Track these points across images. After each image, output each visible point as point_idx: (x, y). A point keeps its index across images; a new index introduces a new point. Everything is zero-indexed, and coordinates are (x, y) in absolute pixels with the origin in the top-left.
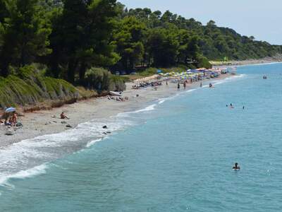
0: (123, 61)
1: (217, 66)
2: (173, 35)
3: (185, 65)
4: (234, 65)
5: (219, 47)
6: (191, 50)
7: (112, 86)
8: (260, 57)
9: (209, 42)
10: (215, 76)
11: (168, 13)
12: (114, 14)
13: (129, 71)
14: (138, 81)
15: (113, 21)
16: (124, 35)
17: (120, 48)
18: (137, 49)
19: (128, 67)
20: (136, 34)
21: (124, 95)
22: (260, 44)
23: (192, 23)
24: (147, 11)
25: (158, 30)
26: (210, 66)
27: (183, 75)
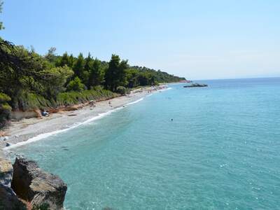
0: (129, 84)
1: (161, 85)
2: (146, 75)
3: (151, 85)
4: (167, 85)
5: (162, 79)
6: (153, 80)
7: (126, 92)
8: (176, 82)
9: (159, 77)
10: (161, 88)
11: (144, 68)
12: (126, 68)
13: (132, 87)
14: (134, 91)
15: (126, 70)
16: (130, 75)
17: (128, 79)
18: (134, 80)
19: (131, 86)
20: (134, 75)
21: (130, 95)
22: (175, 77)
23: (152, 71)
24: (137, 67)
25: (142, 73)
26: (159, 85)
27: (150, 88)
